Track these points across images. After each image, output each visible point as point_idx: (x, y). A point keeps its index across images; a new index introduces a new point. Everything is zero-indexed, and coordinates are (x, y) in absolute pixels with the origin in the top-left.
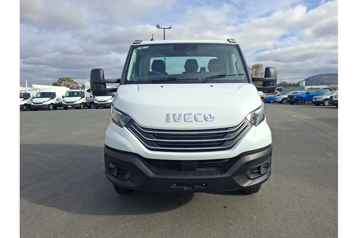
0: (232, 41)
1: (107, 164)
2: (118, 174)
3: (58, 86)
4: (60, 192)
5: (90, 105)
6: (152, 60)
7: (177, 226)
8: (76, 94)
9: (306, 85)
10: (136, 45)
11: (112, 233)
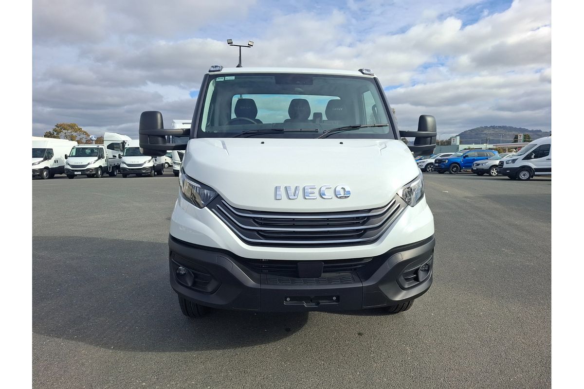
0: (367, 72)
1: (174, 266)
2: (194, 283)
3: (55, 137)
4: (87, 315)
5: (113, 171)
6: (235, 99)
7: (289, 365)
8: (88, 151)
9: (461, 143)
10: (213, 73)
11: (186, 380)
